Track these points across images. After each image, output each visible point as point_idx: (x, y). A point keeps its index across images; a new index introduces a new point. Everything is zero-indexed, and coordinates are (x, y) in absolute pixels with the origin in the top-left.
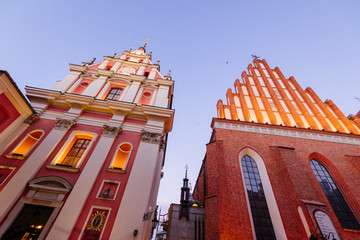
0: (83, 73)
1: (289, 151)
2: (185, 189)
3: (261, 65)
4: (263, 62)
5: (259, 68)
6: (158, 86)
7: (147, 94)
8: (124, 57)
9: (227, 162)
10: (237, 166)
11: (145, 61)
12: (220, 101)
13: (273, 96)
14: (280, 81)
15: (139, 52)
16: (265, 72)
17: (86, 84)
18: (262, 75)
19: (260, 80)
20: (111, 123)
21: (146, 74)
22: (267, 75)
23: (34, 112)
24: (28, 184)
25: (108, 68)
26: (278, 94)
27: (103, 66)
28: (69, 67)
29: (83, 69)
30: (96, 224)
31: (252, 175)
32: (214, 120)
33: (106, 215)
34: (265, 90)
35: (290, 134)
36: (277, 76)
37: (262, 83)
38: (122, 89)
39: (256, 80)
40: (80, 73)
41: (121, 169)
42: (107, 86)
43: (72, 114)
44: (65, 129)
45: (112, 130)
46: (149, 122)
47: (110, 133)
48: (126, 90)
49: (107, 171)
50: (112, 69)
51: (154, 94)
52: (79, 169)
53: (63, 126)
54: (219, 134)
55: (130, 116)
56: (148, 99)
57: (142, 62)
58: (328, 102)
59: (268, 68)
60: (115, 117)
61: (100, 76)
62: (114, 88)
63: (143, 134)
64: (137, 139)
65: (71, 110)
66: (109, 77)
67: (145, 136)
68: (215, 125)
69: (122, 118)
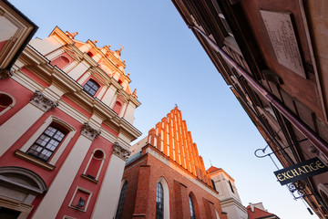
0: (66, 45)
4: (180, 113)
5: (177, 116)
6: (129, 101)
8: (104, 51)
9: (150, 186)
11: (121, 68)
14: (184, 132)
15: (116, 55)
16: (179, 121)
17: (67, 61)
20: (91, 123)
21: (120, 82)
22: (180, 124)
25: (90, 54)
26: (182, 141)
27: (85, 49)
29: (69, 42)
32: (148, 145)
34: (177, 134)
36: (184, 127)
37: (177, 128)
38: (99, 86)
39: (174, 124)
40: (63, 44)
41: (93, 178)
42: (87, 76)
43: (54, 93)
44: (43, 109)
45: (92, 131)
46: (121, 135)
47: (89, 134)
48: (103, 89)
49: (82, 176)
50: (94, 58)
51: (124, 107)
52: (54, 167)
53: (42, 104)
54: (149, 159)
55: (107, 122)
56: (120, 110)
57: (117, 66)
58: (201, 158)
59: (181, 118)
60: (94, 117)
61: (83, 59)
62: (91, 80)
63: (115, 145)
64: (109, 149)
65: (52, 87)
66: (92, 67)
67: (116, 149)
68: (149, 150)
69: (100, 121)
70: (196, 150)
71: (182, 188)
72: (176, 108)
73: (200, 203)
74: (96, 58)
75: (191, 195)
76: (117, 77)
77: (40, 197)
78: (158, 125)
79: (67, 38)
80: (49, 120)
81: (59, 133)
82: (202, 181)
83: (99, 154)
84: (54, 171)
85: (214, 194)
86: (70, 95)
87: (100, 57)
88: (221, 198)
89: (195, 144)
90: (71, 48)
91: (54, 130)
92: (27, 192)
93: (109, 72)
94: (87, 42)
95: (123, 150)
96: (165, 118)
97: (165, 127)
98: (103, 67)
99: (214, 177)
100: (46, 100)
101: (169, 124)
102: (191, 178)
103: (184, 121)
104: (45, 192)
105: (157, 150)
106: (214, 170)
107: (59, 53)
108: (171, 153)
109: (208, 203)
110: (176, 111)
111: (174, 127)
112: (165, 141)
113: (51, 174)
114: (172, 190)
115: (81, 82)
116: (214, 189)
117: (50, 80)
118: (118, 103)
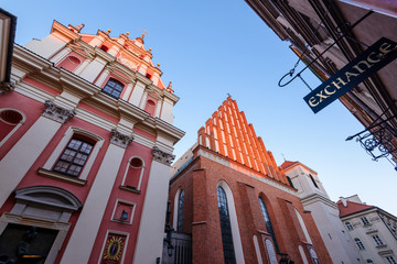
0: (72, 42)
1: (251, 189)
3: (233, 105)
4: (235, 103)
6: (163, 97)
8: (122, 42)
9: (209, 191)
11: (147, 59)
13: (239, 137)
14: (244, 125)
15: (138, 44)
16: (235, 113)
17: (77, 61)
18: (233, 115)
19: (232, 118)
20: (120, 128)
21: (148, 76)
22: (237, 116)
24: (13, 194)
25: (104, 48)
26: (242, 136)
27: (97, 42)
29: (74, 37)
30: (113, 251)
32: (197, 148)
33: (124, 241)
34: (235, 129)
36: (242, 120)
37: (233, 122)
38: (123, 86)
39: (229, 118)
40: (68, 41)
41: (134, 188)
42: (105, 75)
43: (67, 101)
44: (59, 120)
45: (122, 138)
46: (159, 138)
47: (120, 141)
48: (129, 88)
49: (120, 188)
50: (109, 52)
51: (159, 105)
52: (86, 182)
53: (56, 115)
54: (202, 162)
55: (139, 125)
56: (154, 109)
57: (142, 57)
58: (269, 153)
59: (237, 110)
60: (122, 121)
61: (96, 56)
62: (111, 79)
63: (154, 150)
64: (148, 155)
65: (64, 94)
66: (108, 63)
67: (156, 154)
68: (201, 152)
69: (131, 125)
70: (262, 144)
71: (248, 189)
72: (229, 98)
73: (274, 204)
74: (113, 51)
75: (262, 196)
76: (143, 71)
77: (76, 214)
78: (209, 123)
79: (70, 33)
80: (69, 132)
81: (85, 145)
82: (274, 179)
83: (137, 162)
84: (86, 186)
85: (292, 192)
86: (87, 100)
87: (118, 49)
88: (301, 196)
89: (259, 139)
90: (79, 45)
91: (79, 143)
92: (61, 210)
93: (133, 66)
94: (98, 34)
95: (165, 155)
96: (216, 113)
97: (218, 123)
98: (124, 61)
99: (289, 173)
100: (60, 110)
101: (223, 119)
102: (260, 178)
103: (242, 113)
104: (81, 209)
105: (212, 151)
106: (288, 165)
107: (66, 53)
108: (230, 152)
109: (285, 203)
110: (230, 102)
111: (230, 122)
112: (220, 139)
113: (83, 190)
114: (237, 193)
115: (100, 83)
116: (291, 186)
117: (60, 87)
118: (150, 102)
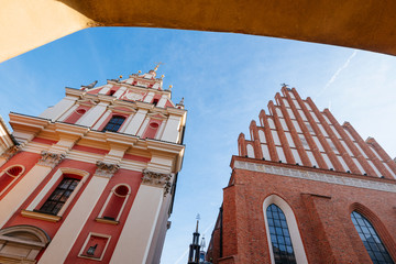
0: (80, 98)
1: (324, 201)
2: (195, 247)
3: (291, 94)
4: (293, 91)
5: (288, 98)
6: (168, 115)
7: (155, 125)
8: (131, 81)
10: (260, 218)
11: (156, 86)
12: (242, 135)
13: (304, 131)
14: (312, 114)
16: (295, 102)
17: (83, 112)
18: (292, 106)
19: (290, 111)
20: (107, 160)
21: (155, 102)
22: (298, 106)
23: (15, 143)
25: (112, 93)
26: (310, 129)
27: (106, 90)
28: (65, 91)
31: (279, 230)
32: (234, 158)
34: (295, 124)
35: (325, 178)
36: (309, 108)
37: (292, 116)
38: (124, 119)
39: (284, 112)
40: (77, 99)
41: (114, 219)
42: (108, 115)
44: (50, 165)
46: (154, 160)
47: (104, 172)
48: (129, 118)
49: (96, 220)
50: (116, 94)
51: (162, 124)
52: (61, 218)
53: (48, 161)
55: (132, 151)
56: (155, 131)
57: (150, 87)
59: (298, 98)
60: (112, 152)
61: (99, 102)
62: (114, 117)
63: (144, 174)
64: (135, 180)
65: (61, 142)
66: (111, 104)
67: (146, 177)
68: (236, 165)
69: (121, 154)
71: (318, 201)
72: (285, 89)
76: (149, 99)
77: (42, 250)
79: (81, 92)
80: (58, 174)
81: (75, 183)
83: (122, 190)
84: (60, 222)
86: (80, 142)
87: (125, 89)
90: (85, 99)
91: (69, 182)
92: (31, 248)
94: (107, 84)
97: (266, 123)
98: (129, 96)
103: (308, 99)
104: (48, 244)
105: (259, 160)
107: (75, 108)
110: (286, 93)
111: (285, 116)
118: (153, 125)
